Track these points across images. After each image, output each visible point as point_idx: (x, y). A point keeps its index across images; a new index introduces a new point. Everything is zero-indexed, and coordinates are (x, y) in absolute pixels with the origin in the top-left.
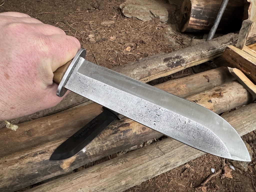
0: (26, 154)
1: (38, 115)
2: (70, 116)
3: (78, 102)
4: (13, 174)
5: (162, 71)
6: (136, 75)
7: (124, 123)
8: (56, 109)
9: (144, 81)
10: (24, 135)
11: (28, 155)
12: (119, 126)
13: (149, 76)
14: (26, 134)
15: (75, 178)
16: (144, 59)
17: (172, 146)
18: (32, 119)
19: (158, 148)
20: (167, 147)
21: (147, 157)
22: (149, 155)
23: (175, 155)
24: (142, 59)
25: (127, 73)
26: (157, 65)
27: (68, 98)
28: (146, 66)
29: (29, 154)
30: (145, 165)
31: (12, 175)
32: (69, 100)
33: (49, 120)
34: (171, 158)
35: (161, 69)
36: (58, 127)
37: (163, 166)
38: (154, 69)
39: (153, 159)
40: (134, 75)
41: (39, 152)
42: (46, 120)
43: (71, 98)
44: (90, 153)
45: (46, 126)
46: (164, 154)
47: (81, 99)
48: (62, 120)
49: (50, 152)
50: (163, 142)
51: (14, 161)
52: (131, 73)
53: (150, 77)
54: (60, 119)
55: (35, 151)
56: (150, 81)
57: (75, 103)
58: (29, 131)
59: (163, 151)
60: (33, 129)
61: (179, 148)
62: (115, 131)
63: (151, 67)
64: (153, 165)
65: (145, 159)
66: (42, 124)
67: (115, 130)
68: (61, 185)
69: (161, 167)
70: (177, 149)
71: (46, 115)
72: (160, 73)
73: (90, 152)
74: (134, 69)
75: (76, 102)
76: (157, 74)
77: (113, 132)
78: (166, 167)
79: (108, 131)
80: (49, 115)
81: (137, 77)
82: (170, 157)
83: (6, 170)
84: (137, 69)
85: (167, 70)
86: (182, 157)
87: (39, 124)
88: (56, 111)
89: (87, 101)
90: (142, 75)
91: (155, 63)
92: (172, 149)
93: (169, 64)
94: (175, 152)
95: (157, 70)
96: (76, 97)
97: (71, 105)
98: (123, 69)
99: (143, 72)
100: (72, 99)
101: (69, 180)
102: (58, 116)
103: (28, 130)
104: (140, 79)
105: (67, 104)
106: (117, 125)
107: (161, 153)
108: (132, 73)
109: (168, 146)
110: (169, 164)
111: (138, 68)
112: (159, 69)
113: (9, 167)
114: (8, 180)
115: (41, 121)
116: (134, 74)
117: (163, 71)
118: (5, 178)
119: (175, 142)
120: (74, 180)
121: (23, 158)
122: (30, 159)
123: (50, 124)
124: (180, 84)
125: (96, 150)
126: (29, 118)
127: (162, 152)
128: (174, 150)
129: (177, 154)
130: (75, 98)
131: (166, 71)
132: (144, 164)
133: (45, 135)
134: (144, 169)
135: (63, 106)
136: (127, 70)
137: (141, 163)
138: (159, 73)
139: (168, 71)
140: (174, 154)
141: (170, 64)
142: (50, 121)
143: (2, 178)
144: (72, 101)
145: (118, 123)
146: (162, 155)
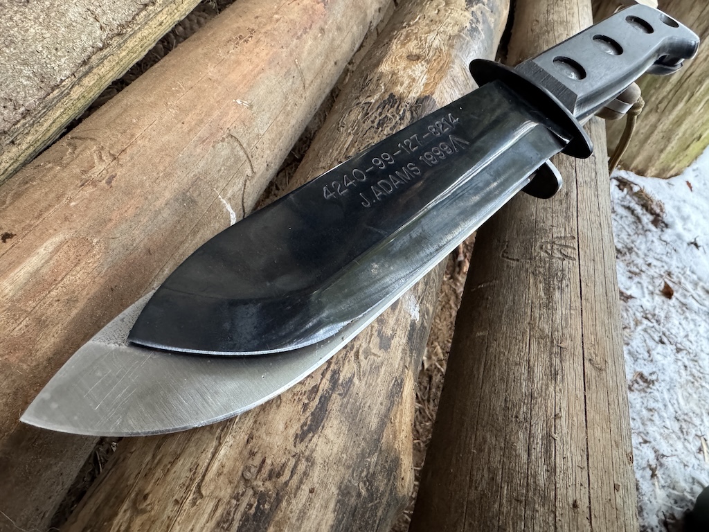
49: (293, 473)
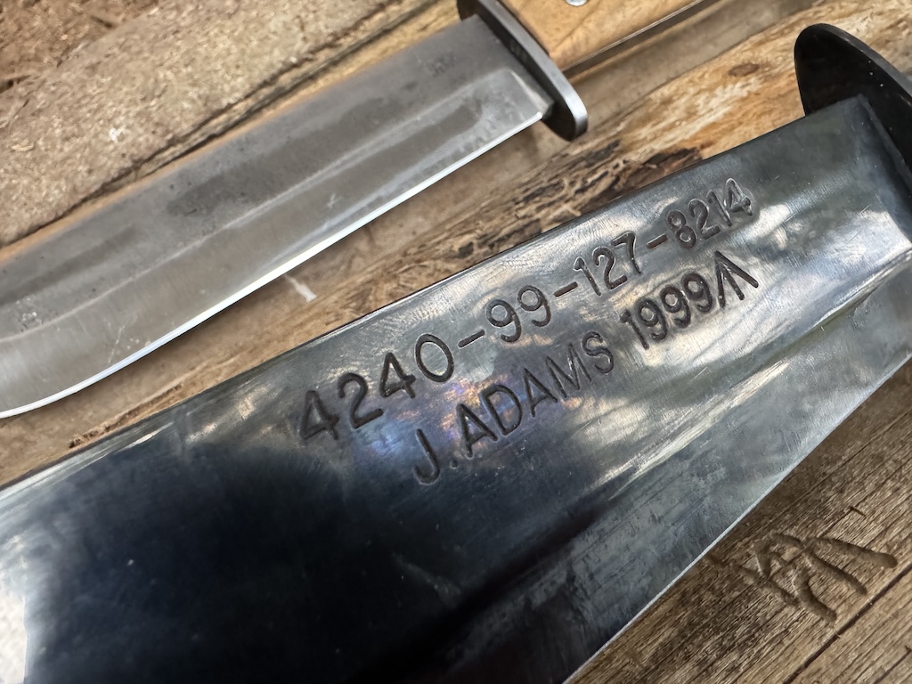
32: (96, 136)
43: (110, 120)
75: (152, 138)
96: (144, 99)
97: (120, 176)
100: (117, 127)
105: (90, 172)
130: (139, 114)
144: (122, 138)
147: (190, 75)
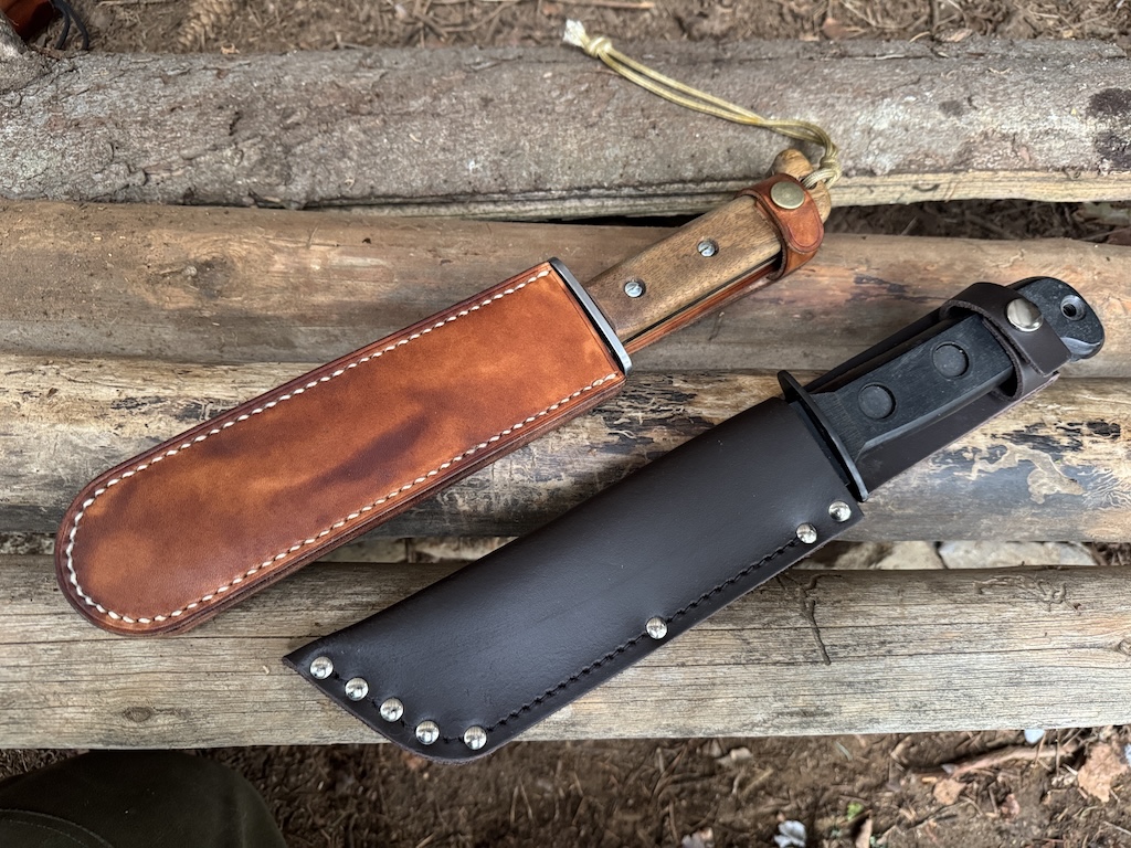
0: (151, 391)
1: (282, 188)
2: (430, 256)
3: (503, 188)
4: (73, 469)
5: (1047, 169)
6: (881, 140)
7: (691, 411)
8: (382, 189)
9: (916, 187)
10: (179, 278)
11: (159, 400)
12: (653, 420)
13: (956, 172)
14: (189, 278)
15: (336, 603)
16: (972, 49)
17: (889, 639)
18: (250, 195)
19: (811, 615)
20: (861, 631)
21: (728, 640)
22: (746, 634)
23: (882, 687)
24: (962, 44)
25: (838, 108)
26: (1038, 115)
27: (461, 144)
28: (970, 100)
29: (165, 398)
30: (705, 674)
31: (68, 470)
32: (461, 160)
33: (317, 241)
34: (850, 691)
35: (1050, 150)
36: (353, 299)
37: (791, 714)
38: (1004, 137)
39: (758, 662)
40: (870, 131)
41: (210, 406)
42: (304, 239)
43: (475, 154)
44: (460, 501)
45: (298, 271)
46: (828, 662)
47: (524, 174)
48: (382, 266)
50: (851, 595)
51: (90, 409)
52: (859, 114)
53: (961, 176)
54: (376, 256)
55: (196, 395)
56: (947, 198)
57: (484, 190)
58: (208, 264)
59: (825, 642)
60: (229, 263)
61: (922, 660)
62: (623, 438)
63: (994, 115)
64: (745, 693)
65: (715, 648)
66: (278, 250)
67: (623, 432)
68: (266, 609)
69: (782, 714)
70: (907, 662)
71: (322, 199)
72: (1031, 174)
73: (462, 495)
74: (884, 95)
75: (492, 182)
76: (1012, 175)
77: (610, 439)
78: (806, 723)
79: (587, 425)
80: (337, 202)
81: (883, 151)
82: (850, 684)
83: (44, 438)
84: (907, 103)
85: (1082, 169)
86: (916, 706)
87: (266, 249)
88: (378, 197)
89: (553, 199)
90: (915, 153)
91: (1028, 100)
92: (882, 651)
93: (1111, 137)
94: (891, 675)
95: (1023, 153)
96: (503, 153)
97: (461, 194)
98: (826, 71)
99: (931, 131)
100: (476, 162)
101: (308, 602)
102: (369, 236)
103: (204, 258)
104: (891, 172)
105: (445, 181)
106: (649, 407)
107: (814, 651)
108: (863, 118)
109: (868, 630)
110: (827, 714)
111: (912, 99)
112: (1037, 147)
113: (62, 427)
114: (45, 484)
115: (278, 237)
116: (875, 127)
117: (1057, 170)
118: (35, 471)
119: (915, 622)
120: (332, 608)
121: (130, 404)
122: (162, 425)
123: (318, 268)
124: (1115, 290)
125: (492, 496)
126: (238, 186)
127: (824, 646)
128: (888, 660)
129: (895, 686)
130: (494, 162)
131: (1071, 173)
132: (699, 669)
133: (279, 313)
134: (688, 692)
135: (422, 180)
136: (840, 87)
137: (684, 660)
138: (1022, 169)
139: (1087, 180)
140: (877, 681)
141: (1121, 141)
142: (322, 248)
143: (19, 465)
144: (475, 171)
145: (652, 401)
146: (812, 663)
147: (539, 154)
